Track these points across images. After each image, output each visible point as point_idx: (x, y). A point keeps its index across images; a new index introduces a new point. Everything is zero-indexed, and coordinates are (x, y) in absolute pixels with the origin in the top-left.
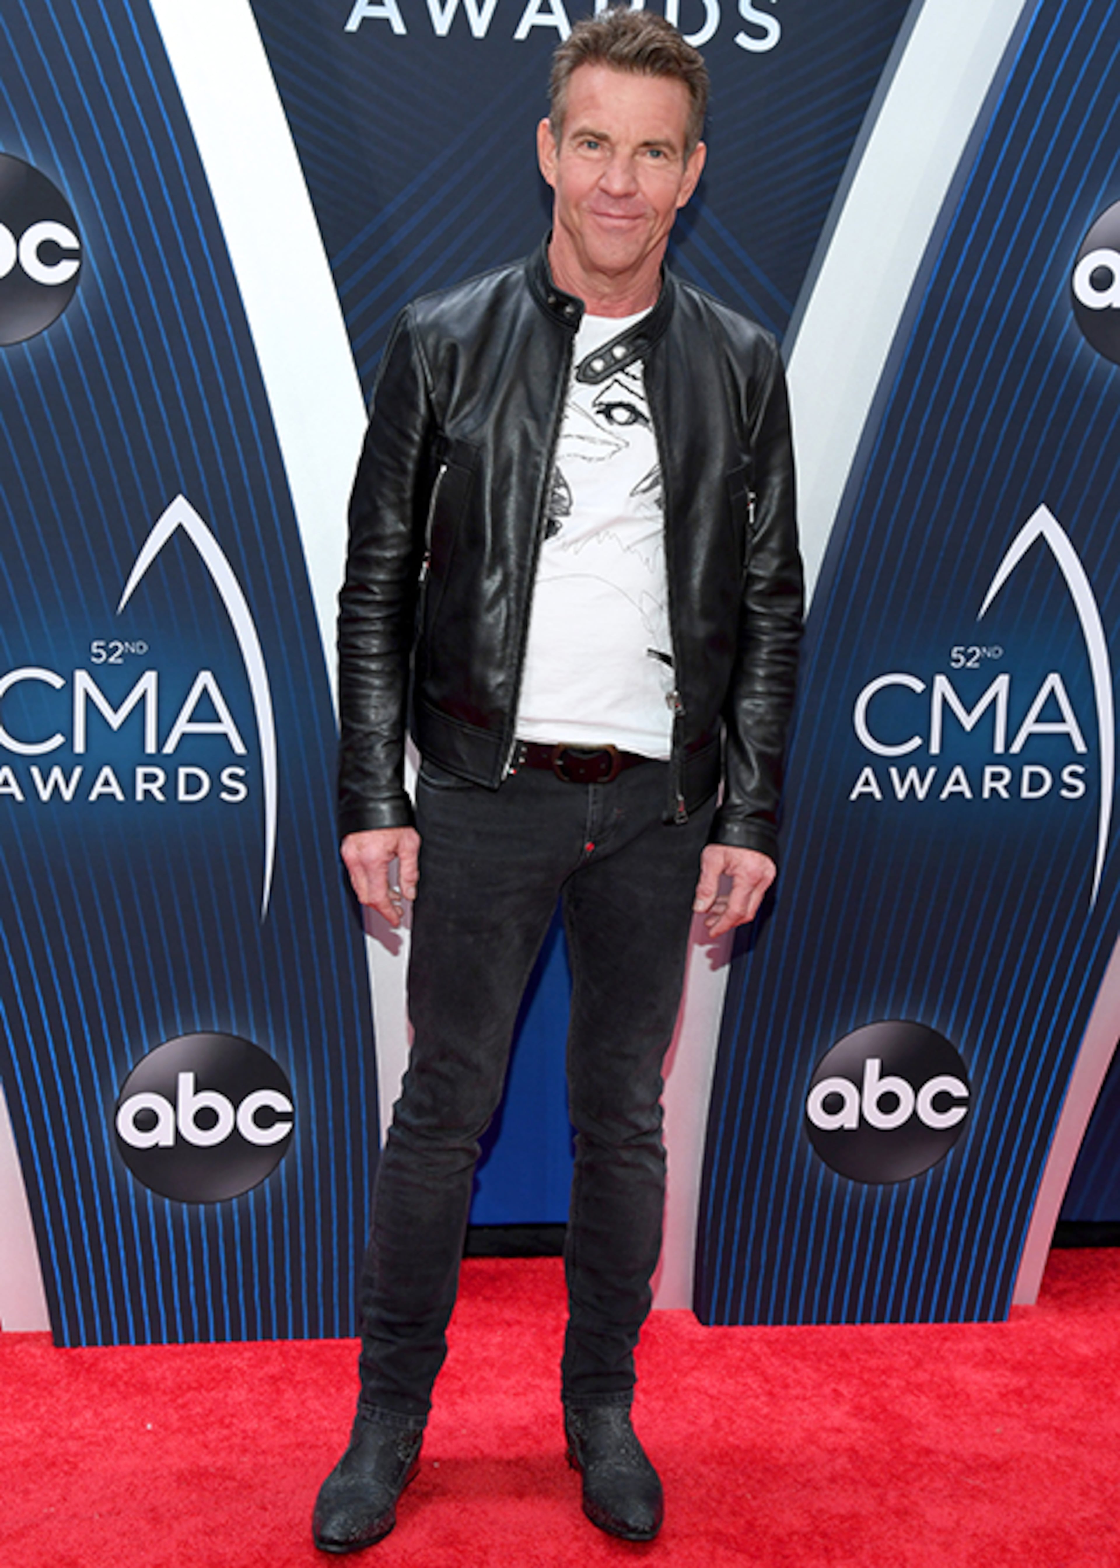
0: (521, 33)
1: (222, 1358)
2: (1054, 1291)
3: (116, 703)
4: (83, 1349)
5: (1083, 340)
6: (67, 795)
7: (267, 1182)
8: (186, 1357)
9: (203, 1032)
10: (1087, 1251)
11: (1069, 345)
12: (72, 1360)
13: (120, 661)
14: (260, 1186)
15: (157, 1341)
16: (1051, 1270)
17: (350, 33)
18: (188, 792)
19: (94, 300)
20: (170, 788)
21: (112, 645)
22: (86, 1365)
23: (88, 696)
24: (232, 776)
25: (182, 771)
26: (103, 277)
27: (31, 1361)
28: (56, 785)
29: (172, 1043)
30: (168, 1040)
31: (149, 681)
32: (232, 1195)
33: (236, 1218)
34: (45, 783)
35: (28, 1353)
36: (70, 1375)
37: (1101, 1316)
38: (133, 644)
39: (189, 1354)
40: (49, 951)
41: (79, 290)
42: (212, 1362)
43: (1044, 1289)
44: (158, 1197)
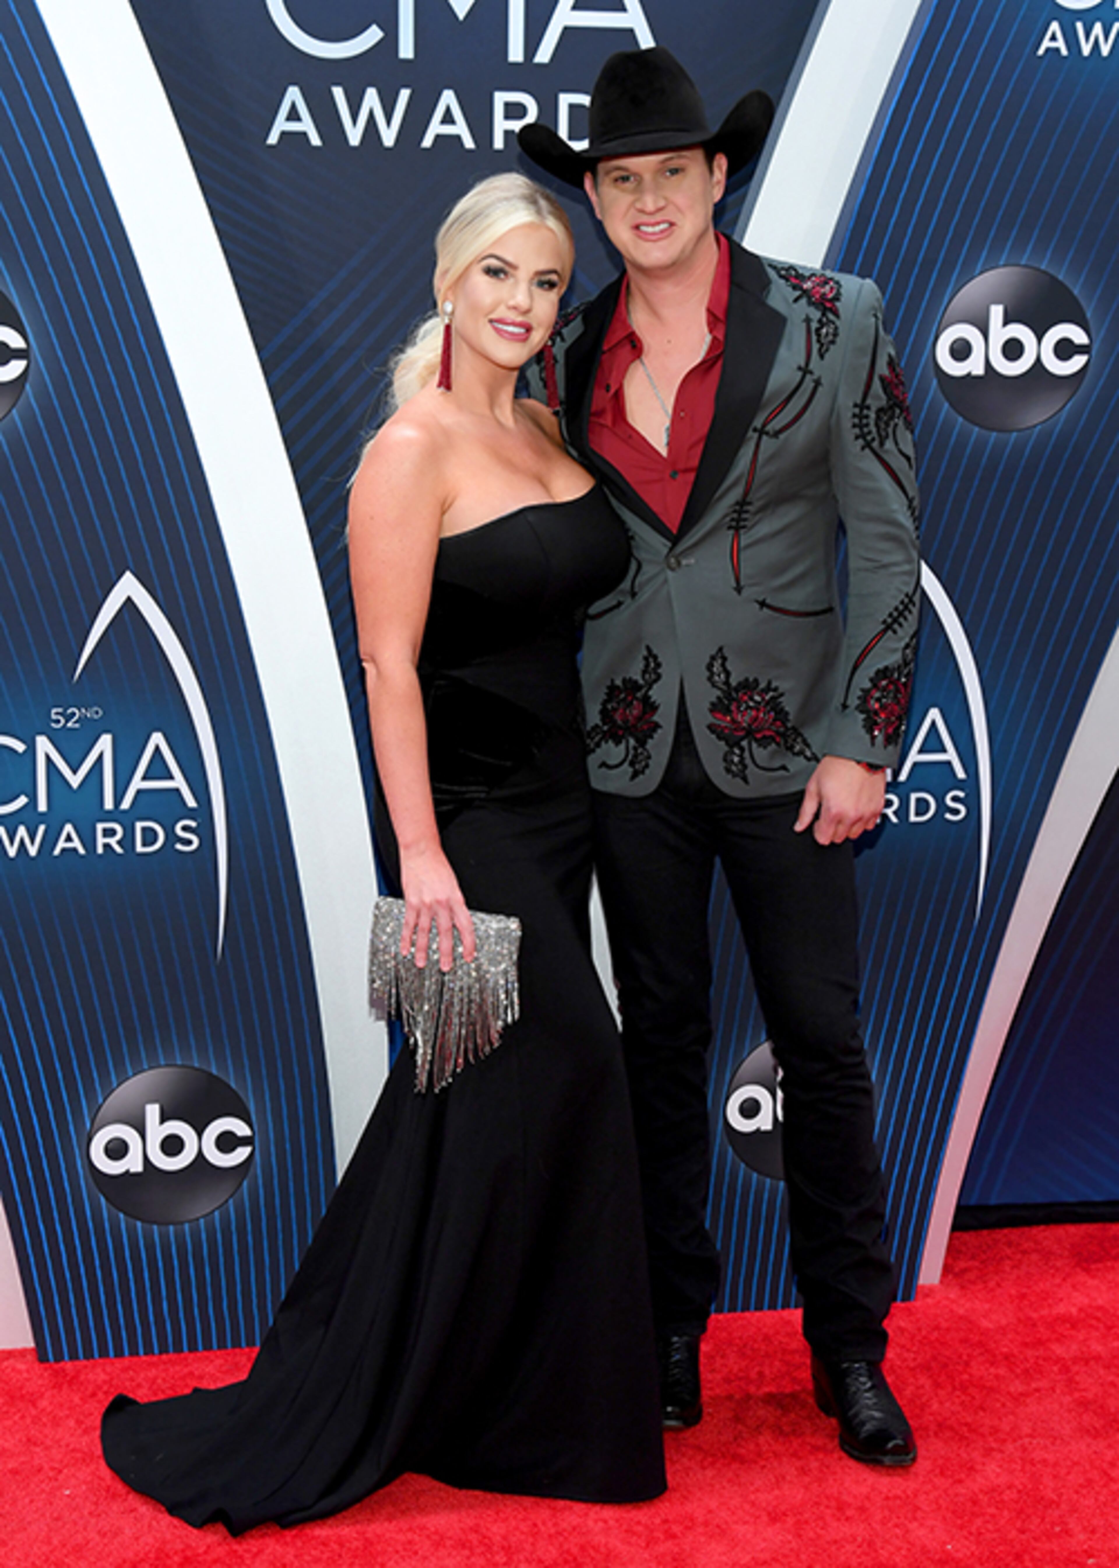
0: (427, 142)
1: (196, 1365)
2: (957, 1270)
3: (75, 765)
4: (66, 1363)
5: (946, 405)
6: (33, 851)
7: (231, 1201)
8: (162, 1367)
9: (167, 1065)
10: (985, 1232)
11: (934, 410)
12: (56, 1373)
13: (77, 725)
14: (225, 1206)
15: (134, 1353)
16: (952, 1251)
17: (271, 147)
18: (144, 844)
19: (42, 395)
20: (127, 841)
21: (69, 711)
22: (68, 1378)
23: (48, 758)
24: (185, 828)
25: (139, 825)
26: (49, 373)
27: (18, 1376)
28: (22, 842)
29: (139, 1077)
30: (135, 1074)
31: (105, 743)
32: (198, 1215)
33: (204, 1236)
34: (12, 842)
35: (14, 1369)
36: (54, 1387)
37: (999, 1291)
38: (89, 709)
39: (165, 1363)
40: (20, 995)
41: (28, 387)
42: (186, 1370)
43: (947, 1269)
44: (130, 1220)
